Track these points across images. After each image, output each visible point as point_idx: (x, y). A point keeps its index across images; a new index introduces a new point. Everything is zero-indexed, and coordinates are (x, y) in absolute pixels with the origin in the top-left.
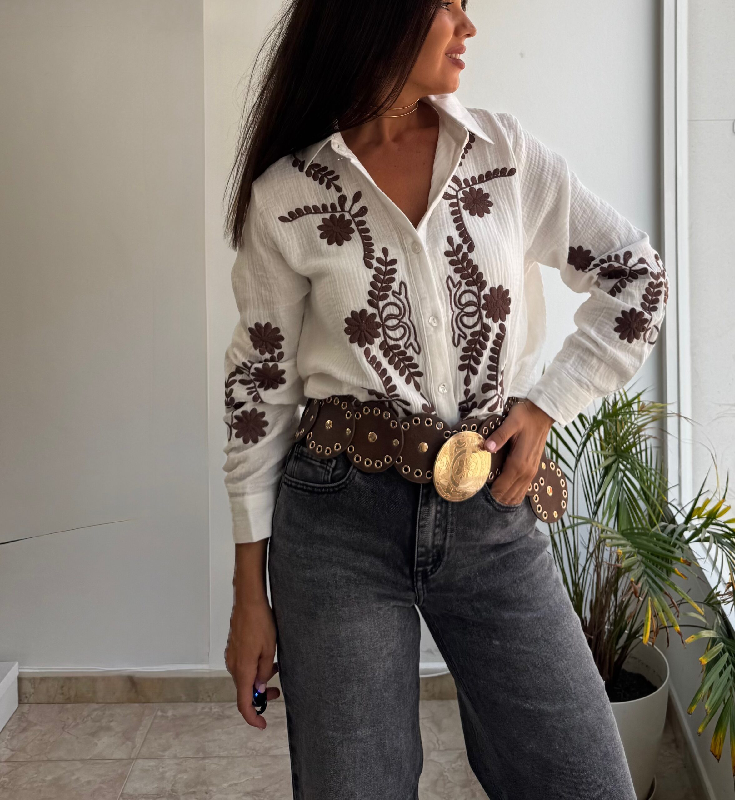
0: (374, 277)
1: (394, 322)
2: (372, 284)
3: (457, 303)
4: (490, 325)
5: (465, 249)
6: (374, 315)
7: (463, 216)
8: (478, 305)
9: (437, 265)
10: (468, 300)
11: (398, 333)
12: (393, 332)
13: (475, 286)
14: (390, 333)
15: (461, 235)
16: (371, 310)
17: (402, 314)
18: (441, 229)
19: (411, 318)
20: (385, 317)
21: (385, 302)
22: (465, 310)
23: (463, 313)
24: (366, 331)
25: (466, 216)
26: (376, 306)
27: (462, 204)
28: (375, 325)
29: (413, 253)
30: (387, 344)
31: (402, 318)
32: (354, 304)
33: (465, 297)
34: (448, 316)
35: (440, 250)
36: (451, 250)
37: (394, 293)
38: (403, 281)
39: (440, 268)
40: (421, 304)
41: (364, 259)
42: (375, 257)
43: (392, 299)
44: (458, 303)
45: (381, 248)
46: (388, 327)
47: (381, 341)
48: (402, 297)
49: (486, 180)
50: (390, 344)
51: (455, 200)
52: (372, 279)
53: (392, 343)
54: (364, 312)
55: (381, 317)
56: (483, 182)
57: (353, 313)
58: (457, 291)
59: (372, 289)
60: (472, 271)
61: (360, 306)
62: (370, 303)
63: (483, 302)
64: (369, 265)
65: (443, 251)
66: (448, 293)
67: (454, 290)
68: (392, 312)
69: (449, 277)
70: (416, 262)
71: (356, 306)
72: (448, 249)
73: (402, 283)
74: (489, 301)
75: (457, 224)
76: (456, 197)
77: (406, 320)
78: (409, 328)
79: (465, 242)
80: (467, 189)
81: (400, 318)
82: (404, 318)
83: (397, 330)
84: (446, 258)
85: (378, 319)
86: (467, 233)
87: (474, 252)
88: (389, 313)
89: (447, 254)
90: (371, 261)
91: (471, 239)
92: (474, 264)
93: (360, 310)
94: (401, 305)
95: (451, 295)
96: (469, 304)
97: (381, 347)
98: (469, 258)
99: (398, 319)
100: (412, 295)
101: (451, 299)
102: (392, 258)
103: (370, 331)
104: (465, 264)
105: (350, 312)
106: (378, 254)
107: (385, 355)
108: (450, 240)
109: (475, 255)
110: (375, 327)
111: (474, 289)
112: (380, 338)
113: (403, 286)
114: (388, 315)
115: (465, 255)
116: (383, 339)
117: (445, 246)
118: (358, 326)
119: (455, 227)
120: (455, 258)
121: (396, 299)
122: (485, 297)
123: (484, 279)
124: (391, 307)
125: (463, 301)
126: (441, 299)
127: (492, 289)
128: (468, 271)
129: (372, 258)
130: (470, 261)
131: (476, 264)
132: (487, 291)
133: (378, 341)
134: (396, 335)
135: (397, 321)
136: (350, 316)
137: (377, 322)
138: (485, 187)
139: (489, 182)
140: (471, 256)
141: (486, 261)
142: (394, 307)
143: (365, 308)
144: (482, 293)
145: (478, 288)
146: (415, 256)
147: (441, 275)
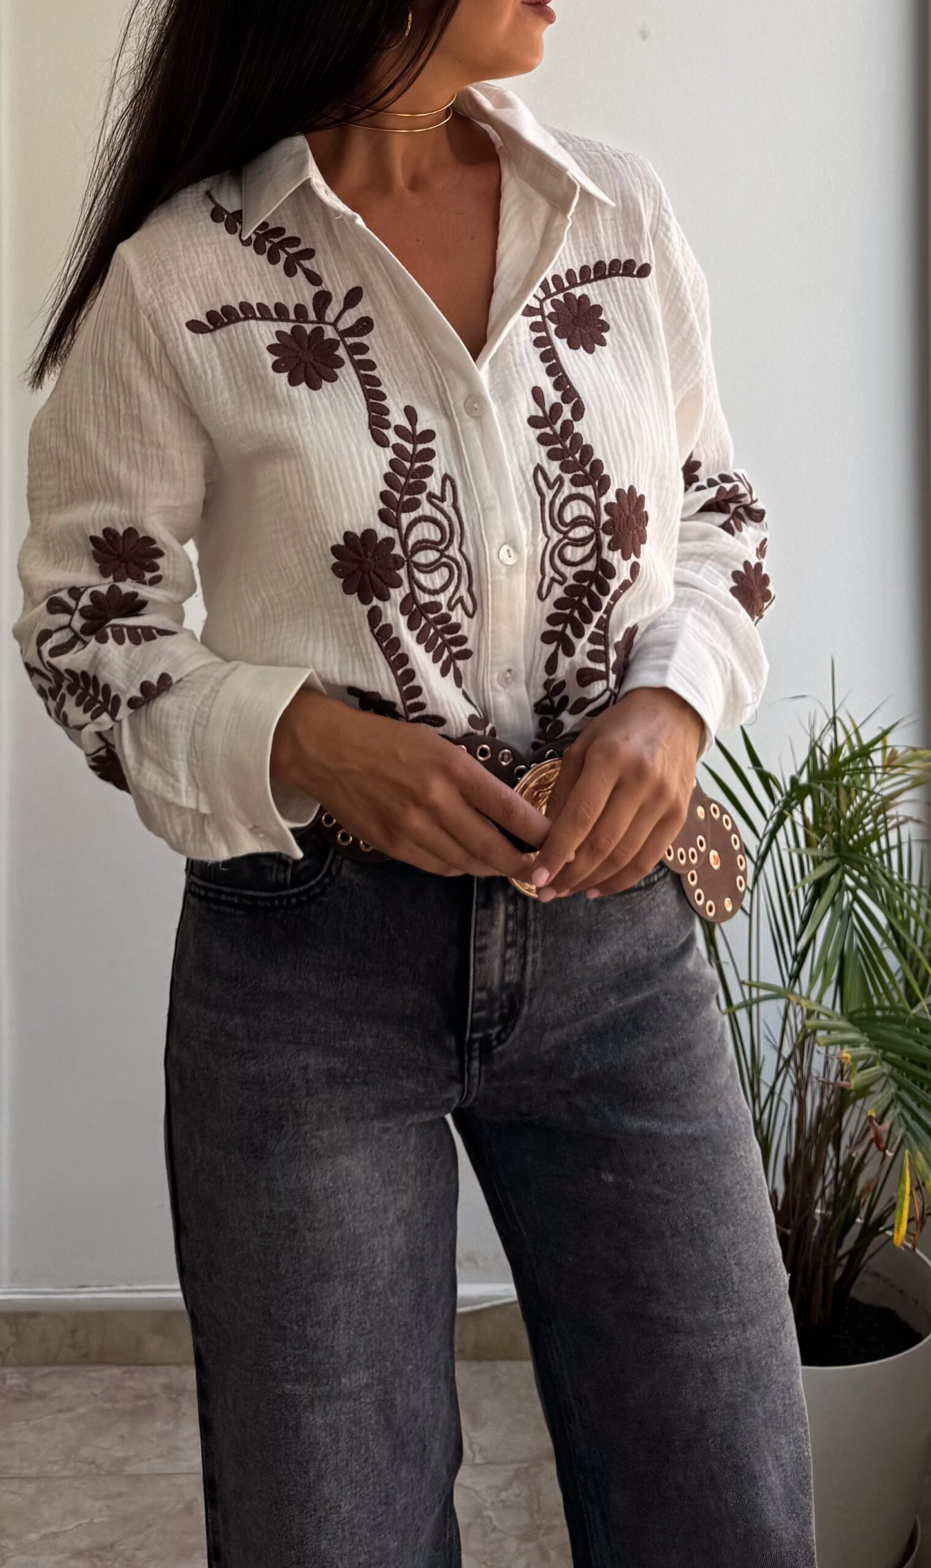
0: (392, 463)
1: (431, 556)
2: (387, 478)
3: (557, 520)
4: (615, 564)
5: (567, 413)
6: (390, 542)
7: (558, 350)
8: (594, 524)
9: (514, 443)
10: (576, 514)
11: (435, 580)
12: (428, 576)
13: (591, 486)
14: (421, 577)
15: (557, 386)
16: (384, 531)
17: (446, 539)
18: (518, 372)
19: (464, 549)
20: (414, 546)
21: (413, 515)
22: (571, 535)
23: (566, 541)
24: (375, 572)
25: (563, 351)
26: (394, 523)
27: (552, 327)
28: (391, 560)
29: (466, 416)
30: (415, 601)
31: (447, 547)
32: (351, 516)
33: (572, 508)
34: (535, 545)
35: (520, 413)
36: (541, 414)
37: (431, 496)
38: (449, 473)
39: (521, 449)
40: (485, 520)
41: (370, 428)
42: (393, 426)
43: (426, 509)
44: (557, 522)
45: (402, 407)
46: (418, 566)
47: (404, 595)
48: (447, 505)
49: (596, 279)
50: (422, 602)
51: (539, 318)
52: (388, 469)
53: (424, 598)
54: (369, 534)
55: (404, 545)
56: (590, 281)
57: (348, 536)
58: (555, 496)
59: (388, 489)
60: (581, 456)
61: (363, 521)
62: (383, 516)
63: (605, 518)
64: (381, 441)
65: (526, 416)
66: (538, 499)
67: (549, 494)
68: (427, 536)
69: (539, 468)
70: (475, 435)
71: (355, 522)
72: (534, 414)
73: (446, 478)
74: (616, 515)
75: (548, 364)
76: (540, 311)
77: (454, 551)
78: (459, 568)
79: (566, 399)
80: (560, 297)
81: (441, 547)
82: (451, 548)
83: (436, 573)
84: (531, 430)
85: (398, 550)
86: (569, 383)
87: (583, 419)
88: (421, 538)
89: (534, 422)
90: (385, 431)
91: (576, 394)
92: (584, 443)
93: (362, 530)
94: (445, 523)
95: (542, 504)
96: (577, 522)
97: (404, 608)
98: (575, 431)
99: (438, 550)
100: (467, 501)
101: (543, 511)
102: (425, 428)
103: (380, 572)
104: (568, 443)
105: (343, 533)
106: (397, 418)
107: (411, 626)
108: (537, 394)
109: (586, 427)
110: (392, 566)
111: (588, 491)
112: (401, 588)
113: (448, 483)
114: (418, 542)
115: (567, 426)
116: (408, 591)
117: (527, 407)
118: (359, 562)
119: (544, 370)
120: (548, 430)
121: (434, 510)
122: (609, 508)
123: (605, 472)
124: (424, 525)
125: (568, 518)
126: (523, 510)
127: (619, 493)
128: (574, 457)
129: (387, 425)
130: (577, 438)
131: (589, 443)
132: (610, 497)
133: (398, 594)
134: (433, 583)
135: (437, 555)
136: (342, 543)
137: (395, 555)
138: (594, 292)
139: (599, 282)
140: (578, 427)
141: (605, 439)
142: (432, 526)
143: (372, 527)
144: (604, 501)
145: (594, 490)
146: (471, 424)
147: (523, 463)
